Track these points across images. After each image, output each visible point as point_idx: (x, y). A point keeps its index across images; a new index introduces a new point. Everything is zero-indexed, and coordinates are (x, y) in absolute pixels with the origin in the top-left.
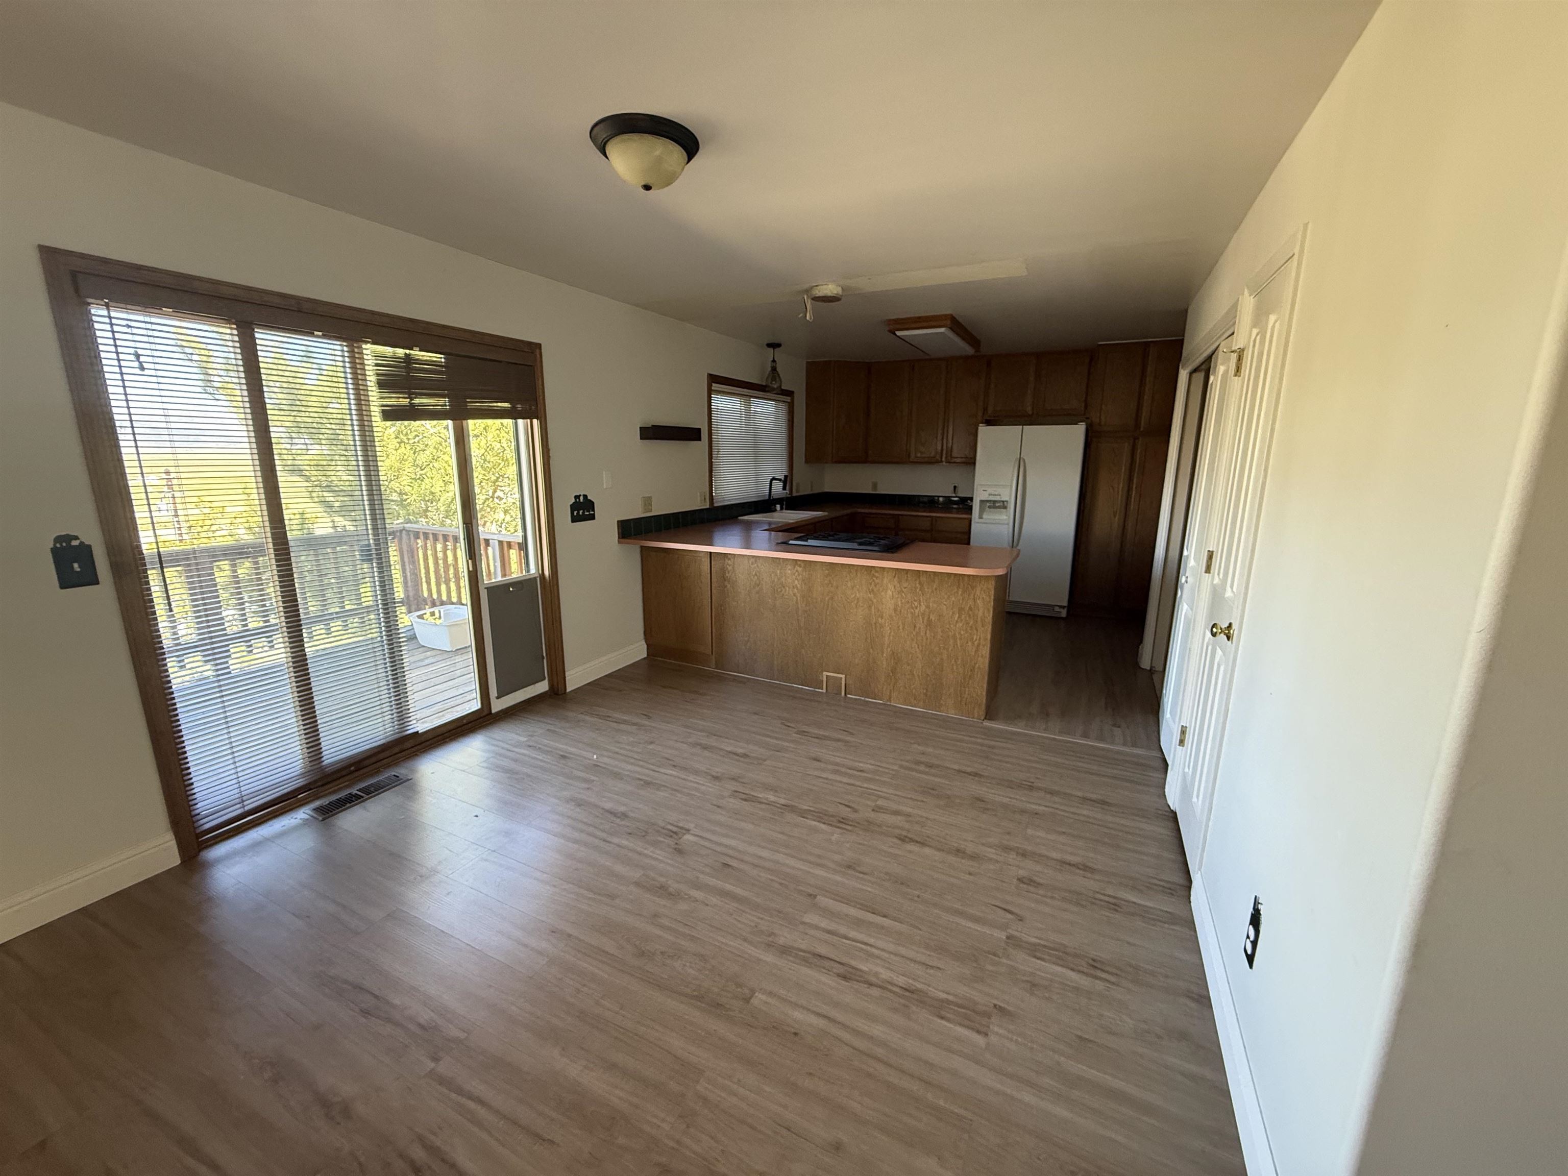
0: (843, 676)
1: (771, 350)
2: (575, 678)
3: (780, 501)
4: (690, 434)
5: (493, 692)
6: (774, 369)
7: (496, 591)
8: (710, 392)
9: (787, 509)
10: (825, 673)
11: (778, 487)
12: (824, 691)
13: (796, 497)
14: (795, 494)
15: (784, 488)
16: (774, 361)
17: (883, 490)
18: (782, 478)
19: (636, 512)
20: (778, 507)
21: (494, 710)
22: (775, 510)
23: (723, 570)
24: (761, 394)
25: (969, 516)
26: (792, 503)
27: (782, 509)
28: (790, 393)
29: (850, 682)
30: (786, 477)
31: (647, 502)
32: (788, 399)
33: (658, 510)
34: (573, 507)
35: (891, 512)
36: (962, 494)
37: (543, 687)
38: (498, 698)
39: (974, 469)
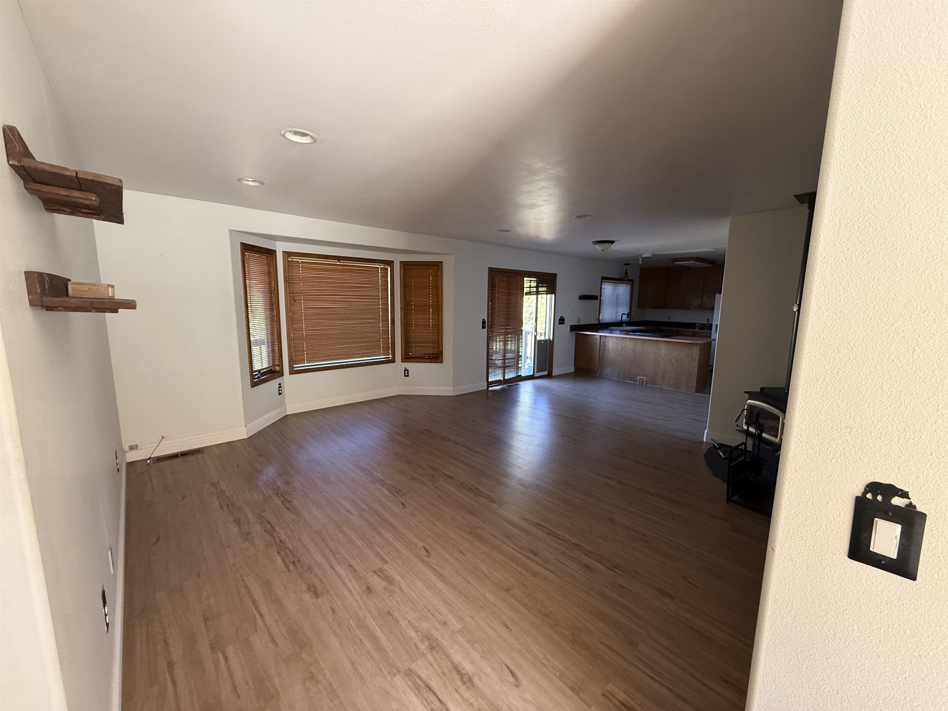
0: (645, 378)
1: (625, 266)
2: (555, 373)
3: (625, 323)
4: (595, 298)
5: (536, 371)
6: (626, 273)
7: (540, 342)
8: (602, 282)
9: (628, 326)
10: (639, 377)
11: (625, 317)
12: (638, 383)
13: (632, 322)
14: (632, 320)
15: (627, 317)
16: (626, 270)
17: (672, 320)
18: (627, 313)
19: (575, 323)
20: (624, 325)
21: (535, 376)
22: (623, 326)
23: (605, 342)
24: (620, 282)
25: (710, 331)
26: (629, 324)
27: (626, 326)
28: (632, 281)
29: (647, 380)
30: (628, 313)
31: (579, 320)
32: (631, 283)
33: (582, 323)
34: (560, 320)
35: (675, 329)
36: (710, 323)
37: (546, 373)
38: (537, 372)
39: (713, 312)
